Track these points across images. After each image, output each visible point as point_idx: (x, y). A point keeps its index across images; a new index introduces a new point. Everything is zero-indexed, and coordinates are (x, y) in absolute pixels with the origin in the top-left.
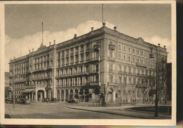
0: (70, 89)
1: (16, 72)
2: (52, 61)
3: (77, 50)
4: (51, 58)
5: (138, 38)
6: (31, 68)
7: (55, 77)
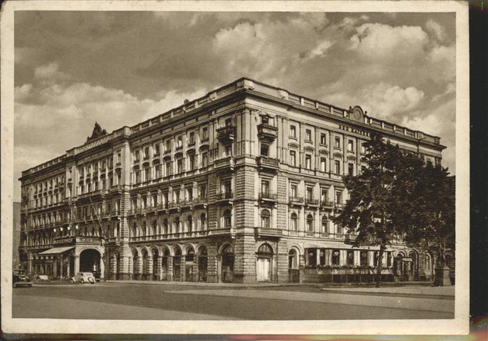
0: (162, 248)
1: (37, 201)
2: (119, 171)
3: (180, 142)
4: (118, 162)
5: (350, 108)
6: (71, 190)
7: (126, 215)
